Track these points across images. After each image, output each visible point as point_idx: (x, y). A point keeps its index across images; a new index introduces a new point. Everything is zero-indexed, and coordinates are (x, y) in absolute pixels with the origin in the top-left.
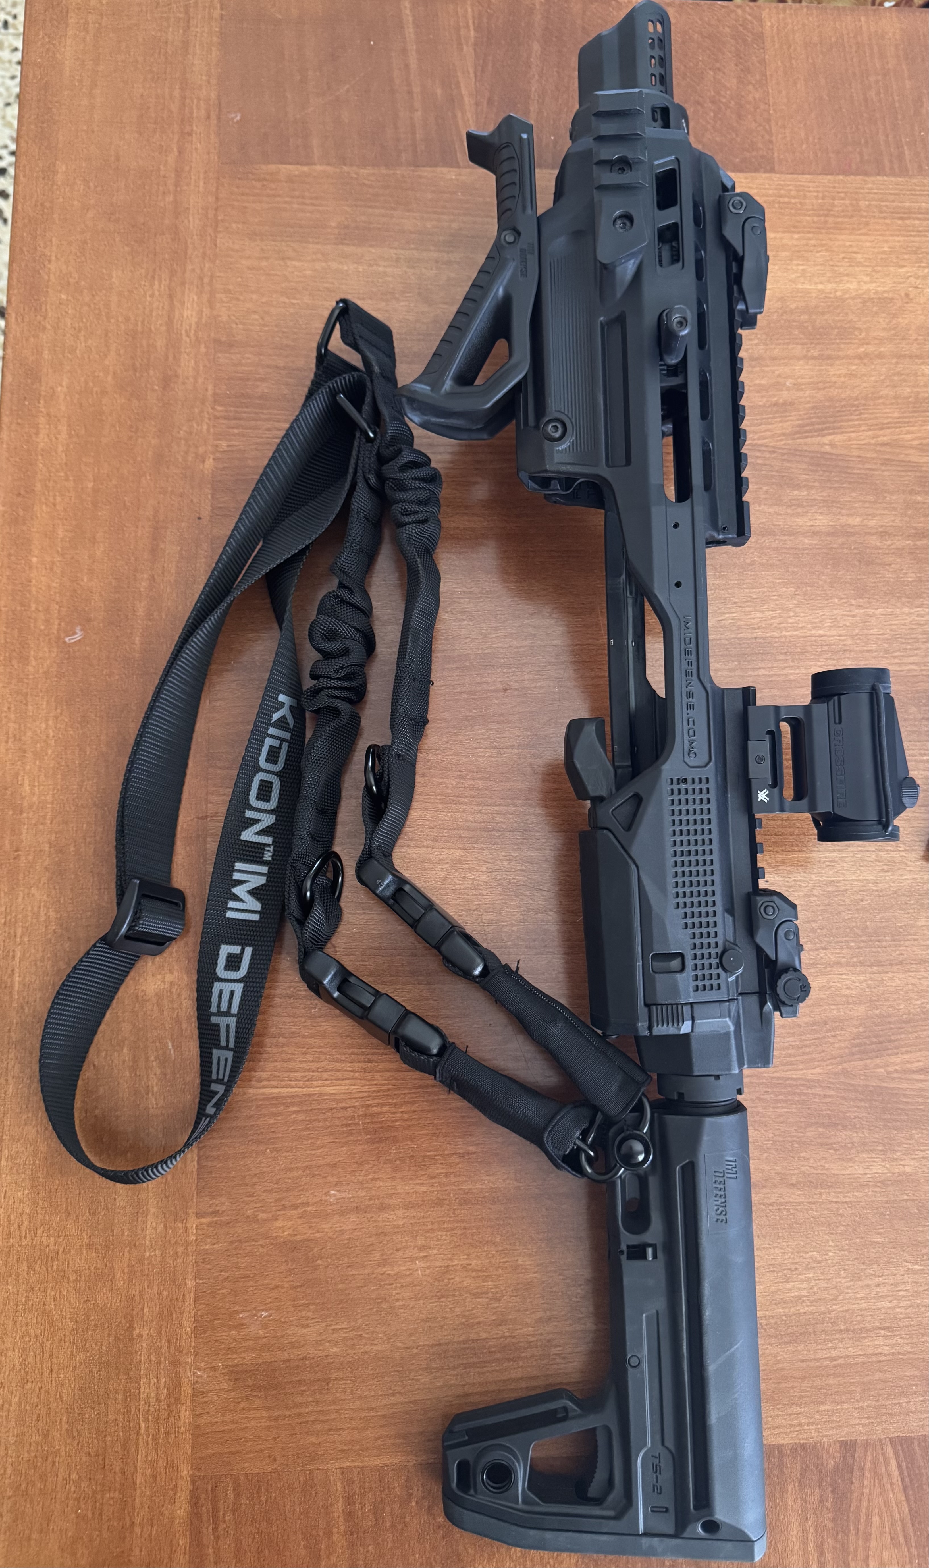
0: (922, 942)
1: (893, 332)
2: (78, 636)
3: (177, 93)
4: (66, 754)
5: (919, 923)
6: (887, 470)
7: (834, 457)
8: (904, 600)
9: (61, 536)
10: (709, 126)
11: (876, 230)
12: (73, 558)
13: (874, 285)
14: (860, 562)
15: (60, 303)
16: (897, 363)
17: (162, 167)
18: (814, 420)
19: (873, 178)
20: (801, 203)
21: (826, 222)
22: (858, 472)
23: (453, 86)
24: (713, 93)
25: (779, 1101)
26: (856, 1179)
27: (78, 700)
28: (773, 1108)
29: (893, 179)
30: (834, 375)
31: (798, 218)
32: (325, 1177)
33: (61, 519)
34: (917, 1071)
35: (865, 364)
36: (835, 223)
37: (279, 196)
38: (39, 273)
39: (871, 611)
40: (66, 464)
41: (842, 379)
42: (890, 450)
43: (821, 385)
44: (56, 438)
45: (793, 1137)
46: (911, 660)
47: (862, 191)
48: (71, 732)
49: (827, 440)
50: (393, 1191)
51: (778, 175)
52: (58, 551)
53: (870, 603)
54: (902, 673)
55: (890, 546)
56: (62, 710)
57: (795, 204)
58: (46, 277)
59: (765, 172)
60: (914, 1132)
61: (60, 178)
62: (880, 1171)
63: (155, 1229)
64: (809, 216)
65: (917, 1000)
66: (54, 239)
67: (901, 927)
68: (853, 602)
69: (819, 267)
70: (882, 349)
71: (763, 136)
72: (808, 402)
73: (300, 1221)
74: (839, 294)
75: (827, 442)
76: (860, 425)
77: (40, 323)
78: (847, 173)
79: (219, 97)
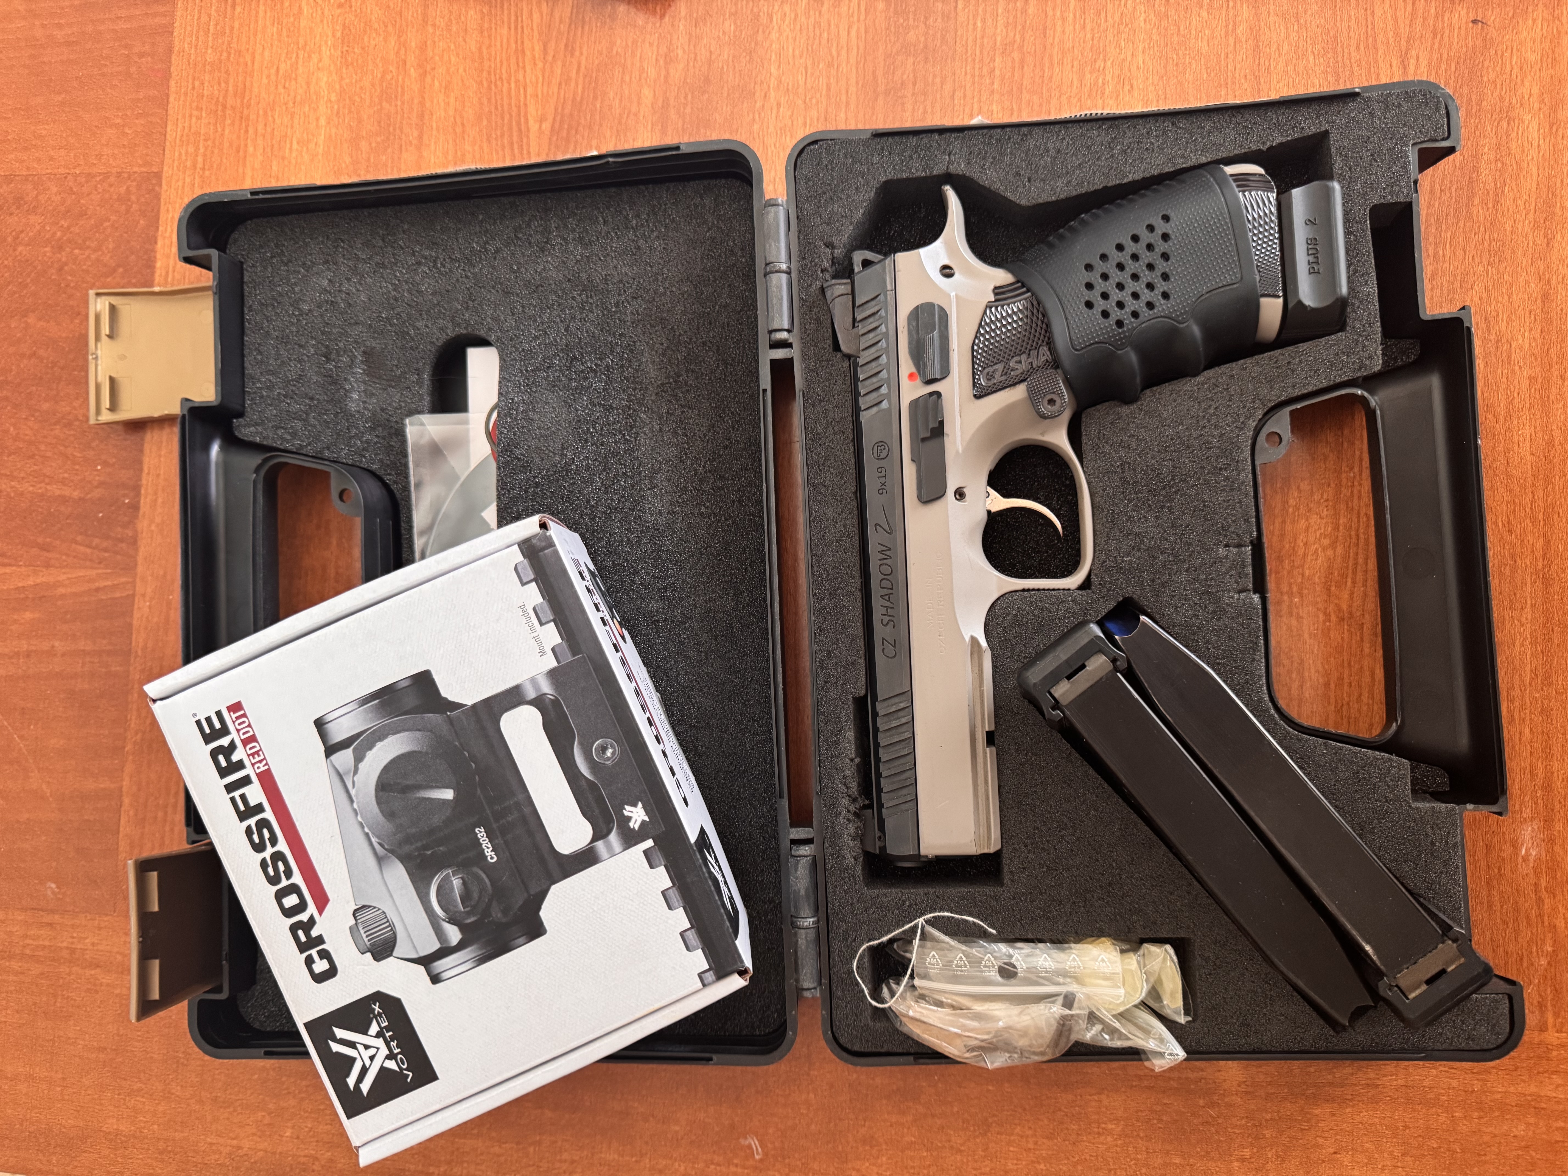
0: (1231, 48)
1: (390, 28)
2: (754, 1143)
3: (15, 965)
4: (913, 1167)
5: (1205, 49)
6: (581, 48)
7: (558, 118)
8: (760, 38)
9: (616, 1156)
10: (93, 256)
11: (248, 42)
12: (647, 1143)
13: (323, 48)
14: (703, 93)
15: (298, 1138)
16: (434, 25)
17: (117, 991)
18: (506, 141)
19: (176, 42)
20: (206, 140)
21: (233, 108)
22: (580, 87)
23: (22, 596)
24: (47, 249)
25: (1436, 254)
26: (1544, 160)
27: (840, 1148)
28: (1444, 261)
29: (179, 14)
30: (445, 111)
31: (226, 145)
32: (1503, 860)
33: (593, 1154)
34: (1405, 68)
35: (434, 69)
36: (235, 95)
37: (162, 838)
38: (255, 1162)
39: (773, 82)
40: (518, 1143)
41: (452, 100)
42: (553, 43)
43: (459, 130)
44: (482, 1154)
45: (1483, 238)
46: (843, 34)
47: (193, 57)
48: (884, 1159)
49: (534, 126)
50: (1528, 771)
51: (165, 168)
52: (636, 1161)
53: (762, 82)
54: (861, 48)
55: (684, 51)
56: (854, 1169)
57: (206, 148)
58: (261, 1154)
59: (160, 186)
60: (1485, 79)
61: (124, 1127)
62: (1536, 128)
63: (1558, 1086)
64: (224, 130)
65: (1308, 60)
66: (209, 1140)
67: (1209, 74)
68: (758, 104)
69: (296, 121)
70: (413, 44)
71: (111, 186)
72: (481, 147)
73: (1559, 897)
74: (333, 98)
75: (537, 126)
76: (517, 81)
77: (323, 1167)
78: (167, 76)
79: (24, 909)
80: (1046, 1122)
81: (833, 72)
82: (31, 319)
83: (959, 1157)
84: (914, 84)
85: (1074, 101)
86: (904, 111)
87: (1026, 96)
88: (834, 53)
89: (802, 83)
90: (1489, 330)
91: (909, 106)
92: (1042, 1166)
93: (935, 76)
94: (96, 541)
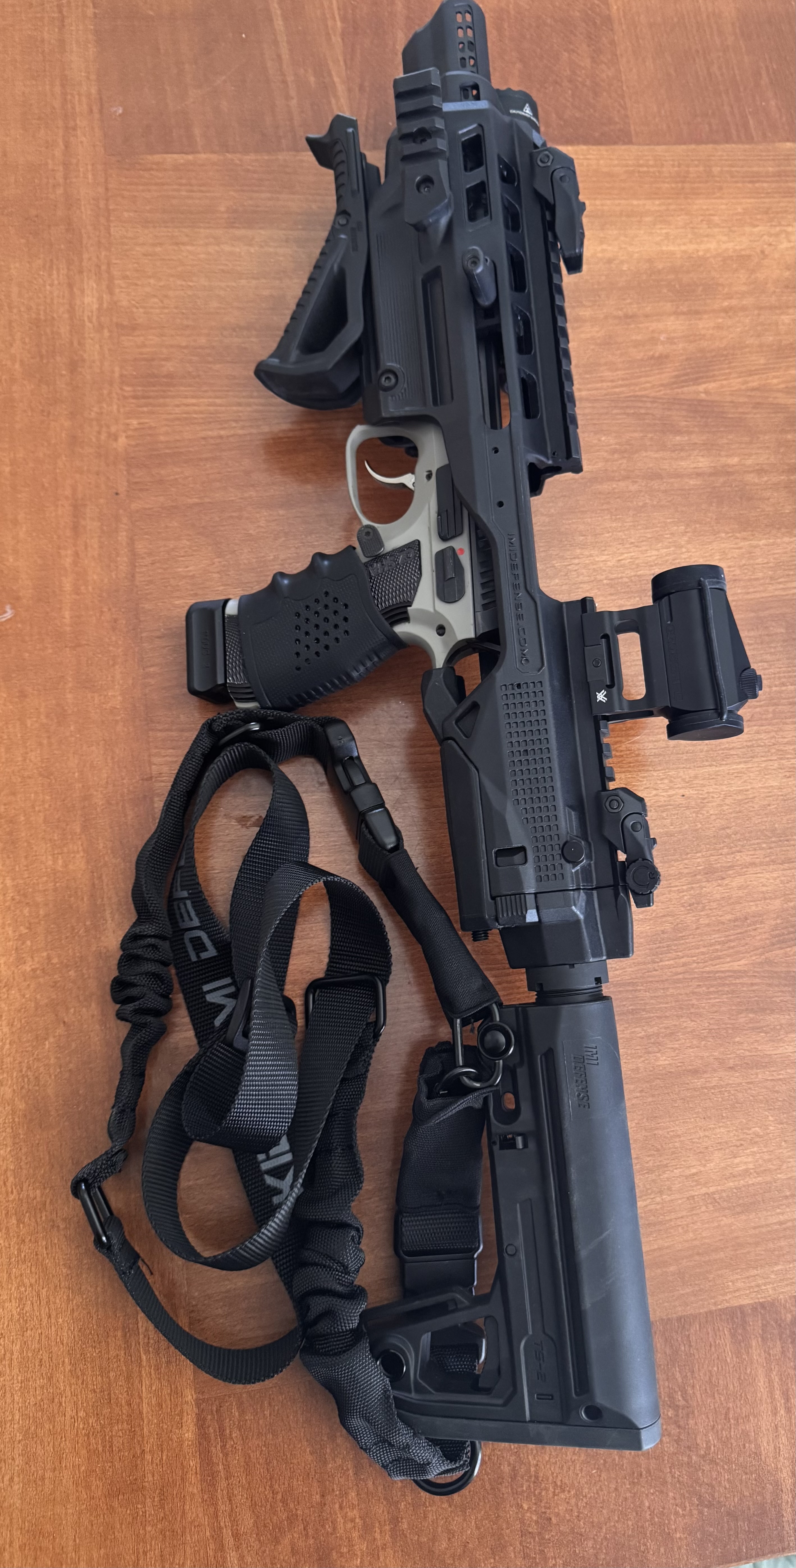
1: (752, 286)
2: (9, 615)
3: (58, 89)
6: (758, 413)
7: (709, 404)
8: (783, 530)
11: (729, 194)
13: (732, 244)
14: (741, 498)
16: (759, 314)
17: (50, 161)
18: (688, 370)
19: (722, 146)
20: (659, 172)
21: (683, 188)
22: (732, 416)
23: (325, 75)
25: (710, 993)
26: (787, 1057)
27: (14, 675)
29: (740, 146)
30: (703, 328)
31: (658, 186)
35: (730, 317)
36: (692, 189)
37: (167, 184)
39: (754, 543)
41: (711, 332)
42: (759, 394)
43: (691, 338)
45: (726, 1024)
47: (713, 158)
48: (10, 707)
49: (701, 388)
51: (636, 147)
53: (753, 535)
55: (766, 481)
57: (654, 173)
59: (623, 144)
64: (667, 183)
69: (680, 230)
70: (744, 302)
71: (618, 112)
72: (682, 354)
74: (701, 253)
75: (702, 390)
76: (730, 373)
78: (699, 142)
79: (99, 92)
80: (57, 817)
81: (767, 581)
82: (519, 65)
83: (20, 759)
84: (767, 635)
85: (773, 741)
86: (749, 631)
87: (771, 709)
88: (781, 580)
89: (757, 561)
90: (666, 1036)
91: (752, 634)
92: (23, 818)
93: (775, 648)
94: (372, 122)
